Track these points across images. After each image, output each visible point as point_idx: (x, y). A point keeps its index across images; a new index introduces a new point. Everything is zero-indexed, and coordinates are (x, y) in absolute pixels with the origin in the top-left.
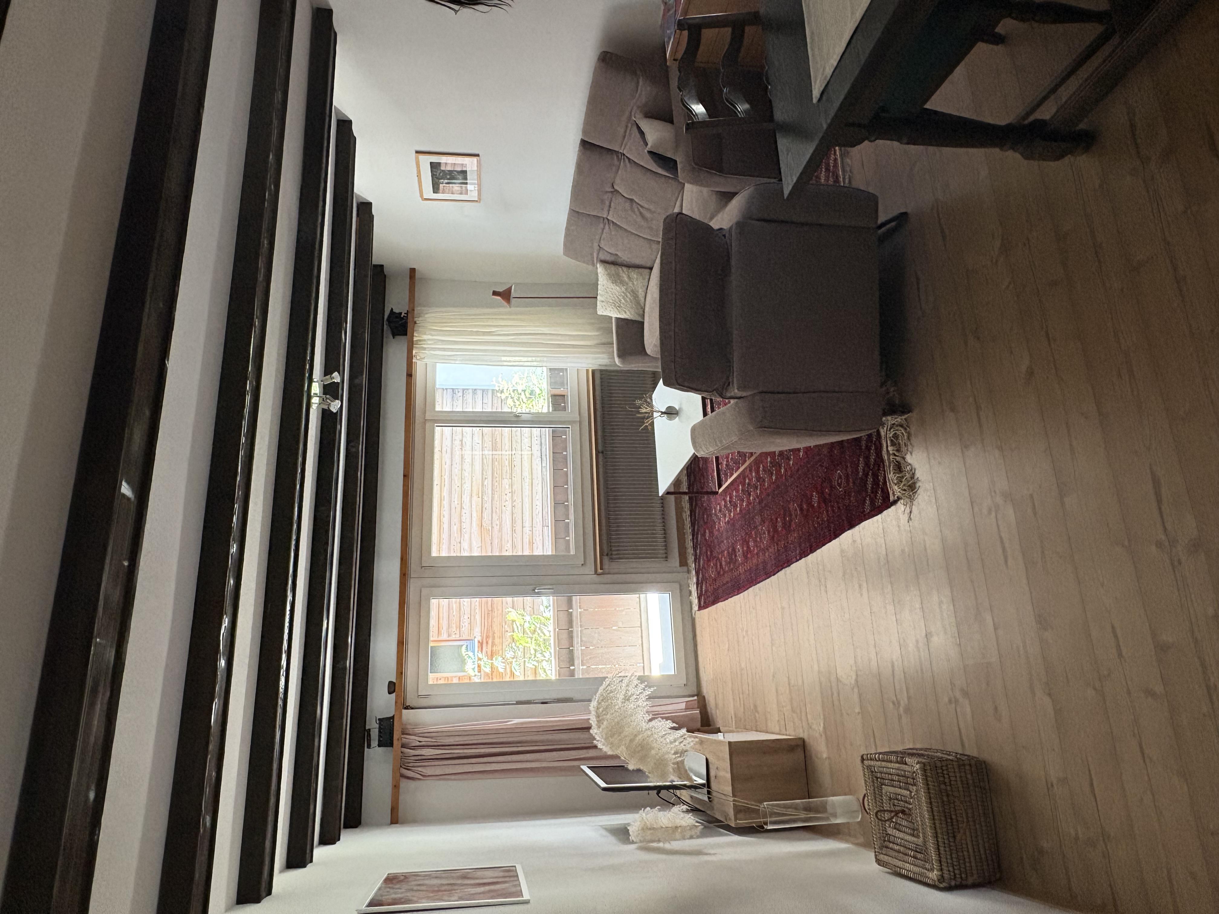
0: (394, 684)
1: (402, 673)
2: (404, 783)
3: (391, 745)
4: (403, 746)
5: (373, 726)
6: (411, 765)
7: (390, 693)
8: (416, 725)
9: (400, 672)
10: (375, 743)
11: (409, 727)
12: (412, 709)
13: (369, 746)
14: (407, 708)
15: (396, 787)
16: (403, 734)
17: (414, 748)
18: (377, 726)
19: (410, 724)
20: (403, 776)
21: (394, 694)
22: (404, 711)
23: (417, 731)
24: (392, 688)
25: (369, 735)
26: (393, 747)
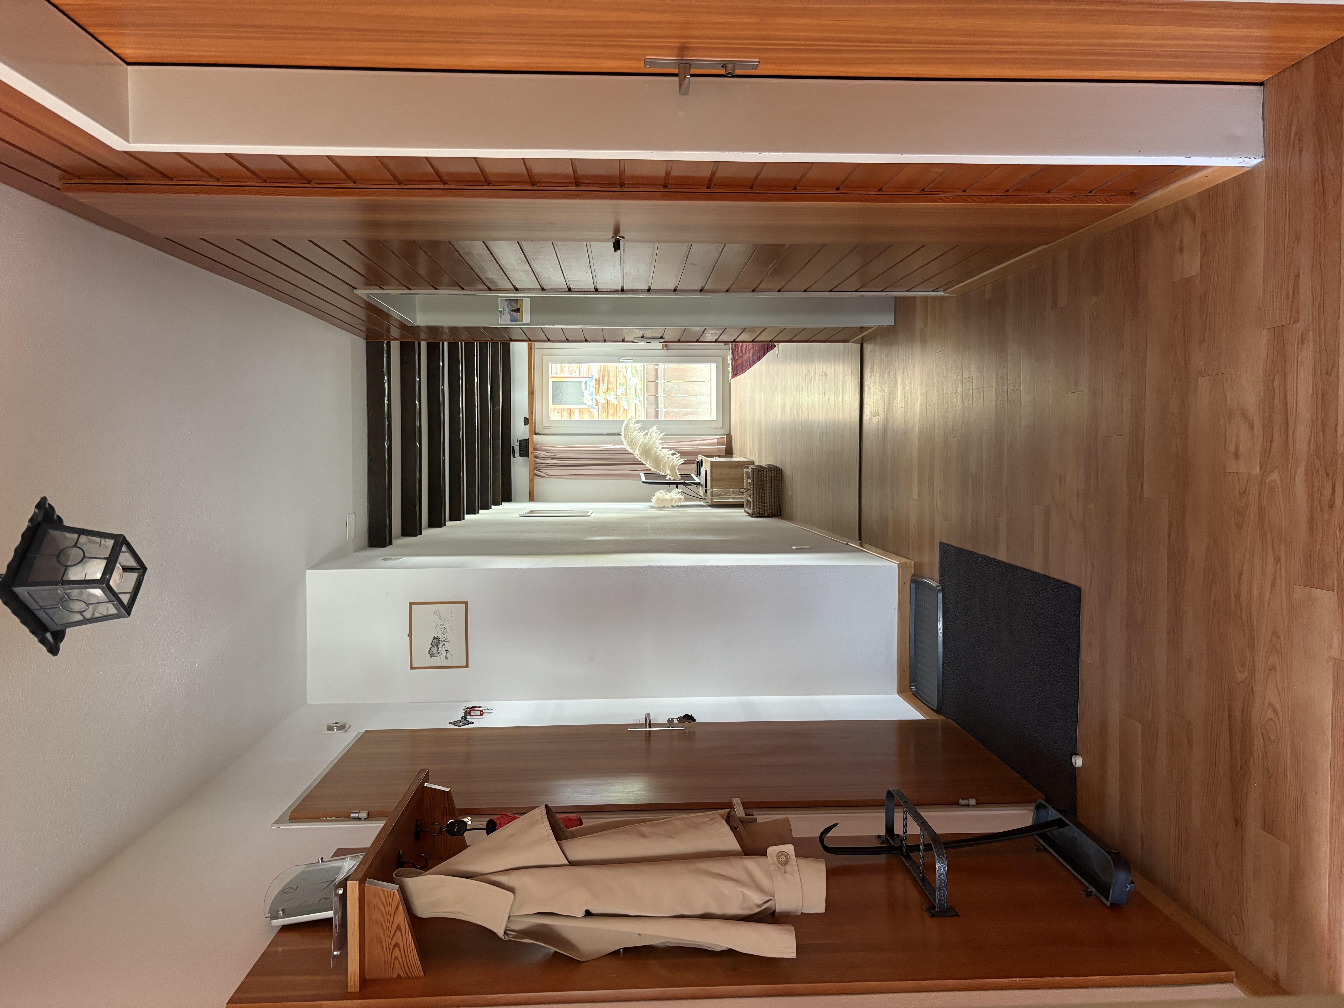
0: (528, 419)
1: (532, 413)
2: (537, 480)
3: (527, 455)
4: (535, 457)
5: (515, 444)
6: (540, 468)
7: (525, 424)
8: (542, 445)
9: (531, 412)
10: (517, 454)
11: (538, 446)
12: (540, 435)
13: (514, 456)
14: (536, 434)
15: (532, 481)
16: (534, 450)
17: (543, 458)
18: (519, 444)
19: (538, 444)
20: (535, 474)
21: (528, 425)
22: (534, 436)
23: (543, 448)
24: (526, 421)
25: (514, 450)
26: (528, 457)
